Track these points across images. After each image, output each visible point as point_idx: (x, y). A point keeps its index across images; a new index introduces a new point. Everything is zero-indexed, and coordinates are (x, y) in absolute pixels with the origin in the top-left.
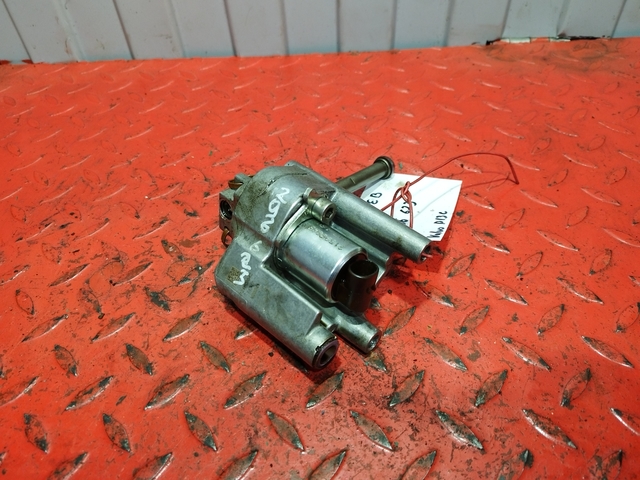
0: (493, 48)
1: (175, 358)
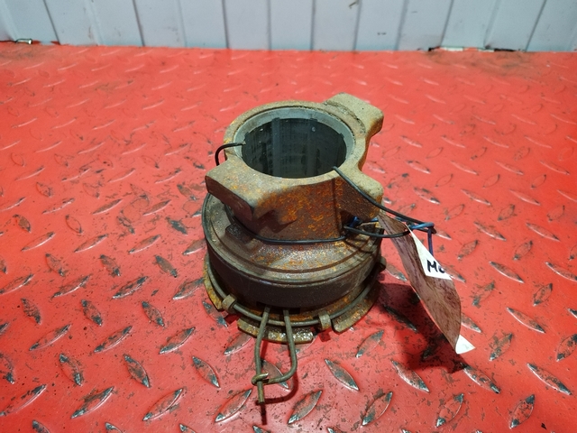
0: (434, 54)
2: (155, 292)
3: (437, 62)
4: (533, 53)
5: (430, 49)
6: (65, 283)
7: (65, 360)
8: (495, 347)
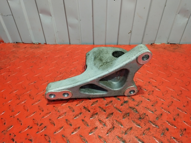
0: (153, 45)
1: (94, 109)
2: (85, 117)
3: (154, 48)
4: (181, 45)
5: (151, 44)
6: (60, 114)
7: (64, 137)
8: (181, 132)
